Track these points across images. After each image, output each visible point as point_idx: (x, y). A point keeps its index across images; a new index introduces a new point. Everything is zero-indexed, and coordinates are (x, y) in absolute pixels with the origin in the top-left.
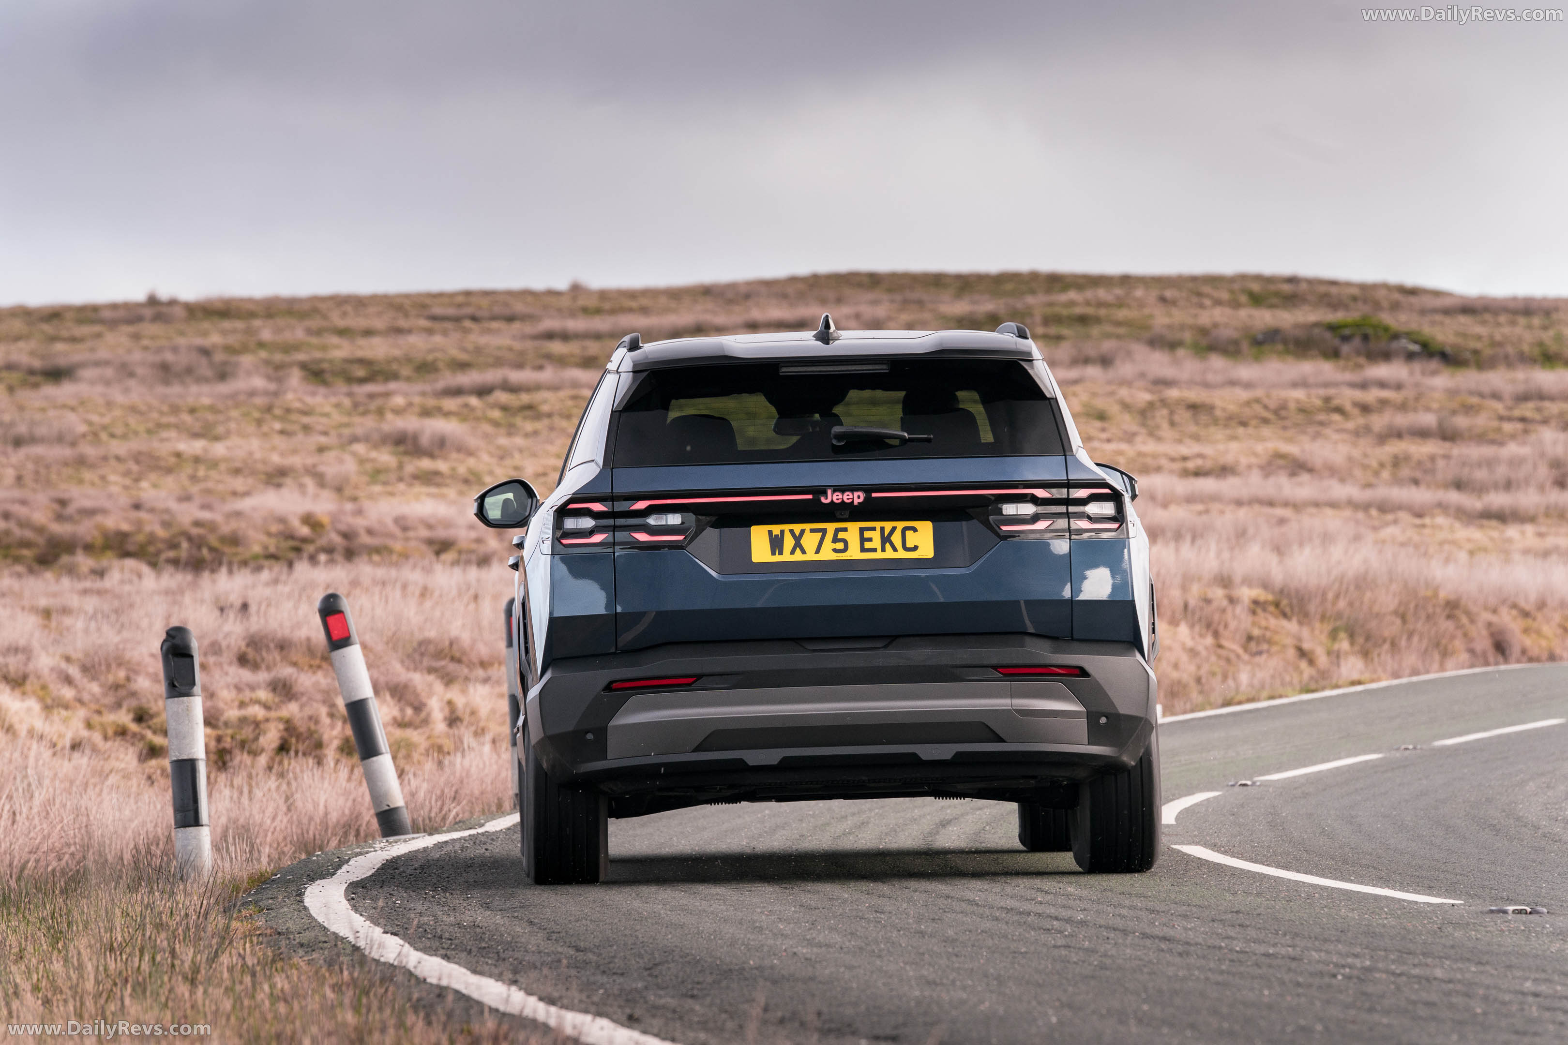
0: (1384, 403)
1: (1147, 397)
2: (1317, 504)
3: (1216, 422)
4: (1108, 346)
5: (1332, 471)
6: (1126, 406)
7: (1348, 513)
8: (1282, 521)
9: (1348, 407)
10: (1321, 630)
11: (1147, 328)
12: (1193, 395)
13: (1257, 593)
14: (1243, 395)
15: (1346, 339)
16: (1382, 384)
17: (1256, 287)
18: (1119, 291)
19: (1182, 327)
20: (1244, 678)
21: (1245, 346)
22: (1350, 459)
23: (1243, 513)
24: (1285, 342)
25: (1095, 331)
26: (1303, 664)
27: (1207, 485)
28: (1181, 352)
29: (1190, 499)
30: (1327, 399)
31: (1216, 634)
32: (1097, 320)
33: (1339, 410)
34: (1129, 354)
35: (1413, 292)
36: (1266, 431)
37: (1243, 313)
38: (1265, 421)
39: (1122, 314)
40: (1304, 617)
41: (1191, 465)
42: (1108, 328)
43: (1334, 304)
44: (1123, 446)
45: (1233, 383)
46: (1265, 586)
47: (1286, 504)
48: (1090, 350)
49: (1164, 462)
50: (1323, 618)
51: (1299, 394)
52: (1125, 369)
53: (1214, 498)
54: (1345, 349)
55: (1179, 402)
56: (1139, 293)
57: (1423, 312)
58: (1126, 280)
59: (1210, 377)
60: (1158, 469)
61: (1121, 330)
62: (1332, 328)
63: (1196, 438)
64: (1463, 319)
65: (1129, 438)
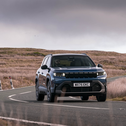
0: (38, 60)
1: (17, 59)
2: (32, 69)
3: (23, 62)
4: (13, 55)
5: (34, 66)
6: (15, 60)
7: (34, 70)
8: (28, 71)
9: (35, 60)
10: (30, 81)
11: (17, 53)
12: (21, 59)
13: (24, 78)
14: (26, 59)
15: (35, 54)
16: (38, 58)
17: (27, 49)
18: (15, 50)
19: (20, 53)
20: (22, 85)
21: (26, 55)
22: (35, 65)
23: (25, 70)
24: (30, 54)
25: (12, 53)
26: (28, 84)
27: (22, 68)
28: (20, 55)
29: (20, 69)
30: (33, 60)
31: (20, 81)
32: (13, 52)
33: (34, 61)
34: (15, 55)
35: (42, 50)
36: (28, 63)
37: (26, 52)
38: (28, 62)
39: (15, 52)
40: (28, 80)
41: (21, 66)
42: (13, 53)
43: (34, 51)
44: (14, 64)
45: (25, 58)
46: (25, 77)
47: (29, 69)
48: (12, 55)
49: (18, 65)
50: (30, 80)
51: (31, 59)
52: (15, 57)
53: (23, 69)
54: (35, 55)
55: (20, 60)
56: (16, 50)
57: (43, 52)
58: (16, 49)
59: (23, 58)
60: (18, 66)
61: (15, 53)
62: (34, 53)
63: (21, 63)
64: (46, 52)
65: (15, 63)
